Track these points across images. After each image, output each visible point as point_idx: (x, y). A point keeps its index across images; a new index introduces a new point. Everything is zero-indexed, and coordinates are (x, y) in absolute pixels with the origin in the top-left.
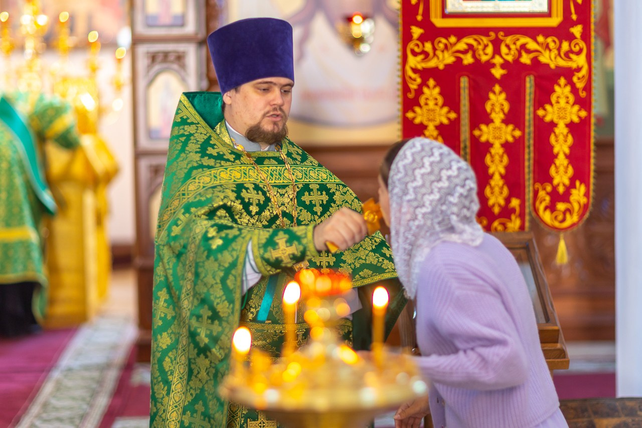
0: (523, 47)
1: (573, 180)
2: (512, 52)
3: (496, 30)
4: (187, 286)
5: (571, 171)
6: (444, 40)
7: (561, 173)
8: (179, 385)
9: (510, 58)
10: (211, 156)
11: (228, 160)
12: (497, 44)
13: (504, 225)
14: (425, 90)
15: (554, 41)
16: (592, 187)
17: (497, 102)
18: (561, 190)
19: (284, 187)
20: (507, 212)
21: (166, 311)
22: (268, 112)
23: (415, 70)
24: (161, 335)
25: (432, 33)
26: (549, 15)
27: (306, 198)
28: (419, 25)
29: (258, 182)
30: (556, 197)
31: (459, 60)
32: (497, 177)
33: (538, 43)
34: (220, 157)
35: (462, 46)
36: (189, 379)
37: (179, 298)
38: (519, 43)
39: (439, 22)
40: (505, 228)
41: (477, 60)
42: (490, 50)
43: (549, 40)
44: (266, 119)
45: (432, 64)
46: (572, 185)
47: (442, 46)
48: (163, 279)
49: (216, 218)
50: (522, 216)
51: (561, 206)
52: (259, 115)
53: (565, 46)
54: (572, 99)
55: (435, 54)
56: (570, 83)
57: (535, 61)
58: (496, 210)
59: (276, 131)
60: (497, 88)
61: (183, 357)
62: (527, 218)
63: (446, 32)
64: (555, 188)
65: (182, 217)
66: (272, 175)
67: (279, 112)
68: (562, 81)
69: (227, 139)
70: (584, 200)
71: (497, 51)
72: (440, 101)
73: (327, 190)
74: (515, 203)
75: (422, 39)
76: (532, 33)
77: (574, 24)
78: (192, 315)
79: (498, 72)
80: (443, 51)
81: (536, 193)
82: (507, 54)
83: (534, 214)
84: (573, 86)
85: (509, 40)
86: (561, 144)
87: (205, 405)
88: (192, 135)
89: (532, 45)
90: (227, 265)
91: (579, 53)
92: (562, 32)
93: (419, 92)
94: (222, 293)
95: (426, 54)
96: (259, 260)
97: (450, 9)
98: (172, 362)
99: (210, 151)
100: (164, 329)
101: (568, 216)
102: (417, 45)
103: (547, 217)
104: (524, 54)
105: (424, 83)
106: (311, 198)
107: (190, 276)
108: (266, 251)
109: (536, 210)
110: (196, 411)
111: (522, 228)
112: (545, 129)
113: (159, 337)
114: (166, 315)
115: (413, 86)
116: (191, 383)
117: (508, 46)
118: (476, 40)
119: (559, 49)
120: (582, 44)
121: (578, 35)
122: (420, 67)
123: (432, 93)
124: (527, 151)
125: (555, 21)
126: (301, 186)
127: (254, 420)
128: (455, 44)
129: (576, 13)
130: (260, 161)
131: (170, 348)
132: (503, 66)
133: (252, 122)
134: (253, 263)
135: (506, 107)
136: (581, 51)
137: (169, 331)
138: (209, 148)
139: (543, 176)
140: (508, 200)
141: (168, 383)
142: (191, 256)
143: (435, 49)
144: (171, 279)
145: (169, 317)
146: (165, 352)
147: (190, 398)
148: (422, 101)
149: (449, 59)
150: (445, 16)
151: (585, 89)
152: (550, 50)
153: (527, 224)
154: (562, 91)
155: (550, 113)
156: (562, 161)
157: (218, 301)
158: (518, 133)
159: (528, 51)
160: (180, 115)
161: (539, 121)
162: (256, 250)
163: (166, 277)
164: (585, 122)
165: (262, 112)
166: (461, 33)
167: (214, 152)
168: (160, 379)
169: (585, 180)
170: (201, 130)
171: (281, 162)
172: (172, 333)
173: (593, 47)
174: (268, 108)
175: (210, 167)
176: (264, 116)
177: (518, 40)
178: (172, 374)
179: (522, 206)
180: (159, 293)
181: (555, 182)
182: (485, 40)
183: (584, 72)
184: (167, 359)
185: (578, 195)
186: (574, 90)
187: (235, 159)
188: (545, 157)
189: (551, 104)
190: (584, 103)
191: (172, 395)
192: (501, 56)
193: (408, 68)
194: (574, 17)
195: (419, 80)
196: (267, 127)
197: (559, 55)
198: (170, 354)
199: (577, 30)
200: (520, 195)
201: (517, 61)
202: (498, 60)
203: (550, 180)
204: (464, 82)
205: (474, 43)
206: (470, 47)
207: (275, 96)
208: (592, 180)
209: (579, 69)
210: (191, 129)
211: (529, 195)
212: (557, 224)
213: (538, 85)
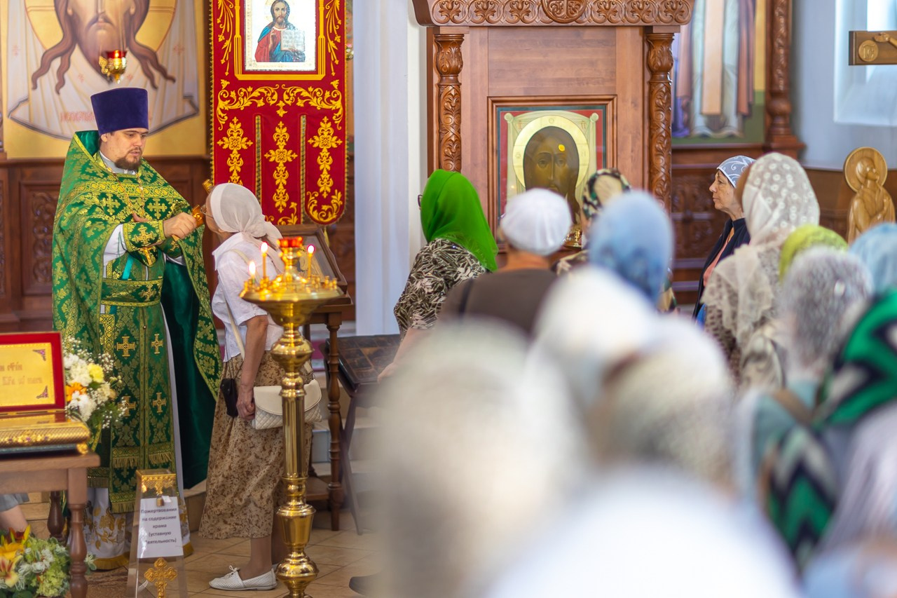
0: (299, 94)
1: (333, 188)
2: (291, 99)
3: (280, 82)
4: (73, 260)
5: (331, 182)
6: (244, 90)
7: (325, 184)
8: (73, 321)
9: (289, 103)
10: (88, 173)
11: (99, 177)
12: (280, 93)
13: (285, 220)
14: (231, 125)
15: (319, 91)
16: (346, 194)
17: (281, 133)
18: (325, 195)
19: (134, 198)
20: (288, 212)
21: (62, 275)
22: (132, 150)
23: (223, 111)
24: (60, 290)
25: (235, 85)
26: (316, 72)
27: (150, 207)
28: (226, 78)
29: (116, 193)
30: (322, 201)
31: (254, 104)
32: (281, 187)
33: (309, 92)
34: (94, 174)
35: (256, 94)
36: (79, 317)
37: (69, 267)
38: (295, 92)
39: (241, 77)
40: (287, 223)
41: (267, 104)
42: (276, 97)
43: (316, 90)
44: (130, 154)
45: (236, 106)
46: (332, 193)
47: (242, 93)
48: (58, 255)
49: (94, 213)
50: (298, 214)
51: (325, 207)
52: (126, 151)
53: (327, 94)
54: (332, 132)
55: (237, 100)
56: (331, 120)
57: (307, 104)
58: (281, 210)
59: (135, 162)
60: (281, 124)
61: (75, 304)
62: (302, 216)
63: (246, 84)
64: (321, 194)
65: (66, 214)
66: (127, 189)
67: (139, 151)
68: (326, 119)
69: (101, 164)
70: (340, 203)
71: (280, 98)
72: (242, 133)
73: (166, 203)
74: (293, 205)
75: (229, 88)
76: (305, 85)
77: (334, 79)
78: (77, 278)
79: (281, 113)
80: (243, 97)
81: (307, 198)
82: (288, 100)
83: (306, 213)
84: (333, 122)
85: (288, 90)
86: (325, 163)
87: (88, 333)
88: (77, 160)
89: (305, 94)
90: (96, 248)
91: (336, 99)
92: (325, 85)
93: (227, 126)
94: (92, 265)
95: (232, 100)
96: (128, 242)
97: (248, 68)
98: (67, 307)
99: (88, 170)
100: (61, 286)
101: (330, 215)
102: (225, 93)
103: (315, 215)
104: (299, 100)
105: (230, 120)
106: (154, 207)
107: (75, 253)
108: (132, 237)
109: (307, 210)
110: (83, 337)
111: (298, 222)
112: (314, 153)
113: (58, 291)
114: (62, 277)
115: (222, 122)
116: (80, 319)
117: (288, 94)
118: (266, 90)
119: (323, 96)
120: (339, 93)
121: (336, 87)
122: (227, 108)
123: (236, 127)
124: (301, 168)
125: (320, 77)
126: (147, 199)
127: (121, 343)
128: (252, 92)
129: (335, 71)
130: (121, 179)
131: (66, 298)
132: (284, 108)
133: (122, 156)
134: (124, 244)
135: (287, 137)
136: (338, 97)
137: (65, 288)
138: (88, 168)
139: (312, 186)
140: (288, 203)
141: (65, 320)
142: (76, 241)
143: (238, 97)
144: (64, 255)
145: (64, 279)
146: (63, 301)
147: (79, 329)
148: (229, 133)
149: (248, 104)
150: (244, 72)
151: (340, 125)
152: (317, 97)
153: (302, 220)
154: (325, 126)
155: (317, 142)
156: (325, 175)
157: (90, 270)
158: (295, 156)
159: (303, 98)
160: (72, 148)
161: (309, 147)
162: (126, 236)
163: (61, 254)
164: (341, 147)
165: (128, 150)
166: (256, 85)
167: (90, 171)
168: (59, 318)
169: (341, 190)
170: (84, 157)
171: (135, 181)
172: (67, 288)
173: (346, 95)
174: (132, 147)
175: (85, 180)
176: (129, 152)
177: (295, 90)
178: (67, 314)
179: (299, 207)
180: (57, 264)
181: (321, 190)
182: (272, 90)
183: (340, 112)
184: (64, 305)
185: (336, 199)
186: (334, 126)
187: (104, 177)
188: (314, 172)
189: (319, 136)
190: (340, 134)
191: (67, 328)
192: (284, 102)
193: (218, 109)
194: (333, 74)
195: (226, 118)
196: (130, 159)
197: (323, 100)
198: (66, 302)
199: (335, 83)
200: (297, 200)
201: (294, 104)
202: (281, 104)
203: (318, 188)
204: (258, 119)
205: (265, 92)
206: (262, 94)
207: (137, 139)
208: (346, 189)
209: (337, 111)
210: (78, 156)
211: (303, 200)
212: (322, 220)
213: (308, 122)
